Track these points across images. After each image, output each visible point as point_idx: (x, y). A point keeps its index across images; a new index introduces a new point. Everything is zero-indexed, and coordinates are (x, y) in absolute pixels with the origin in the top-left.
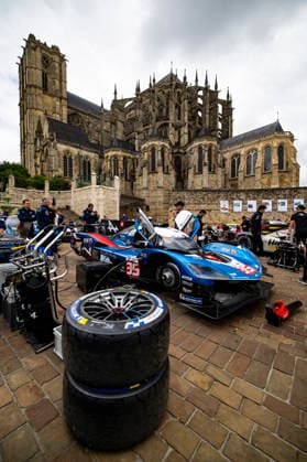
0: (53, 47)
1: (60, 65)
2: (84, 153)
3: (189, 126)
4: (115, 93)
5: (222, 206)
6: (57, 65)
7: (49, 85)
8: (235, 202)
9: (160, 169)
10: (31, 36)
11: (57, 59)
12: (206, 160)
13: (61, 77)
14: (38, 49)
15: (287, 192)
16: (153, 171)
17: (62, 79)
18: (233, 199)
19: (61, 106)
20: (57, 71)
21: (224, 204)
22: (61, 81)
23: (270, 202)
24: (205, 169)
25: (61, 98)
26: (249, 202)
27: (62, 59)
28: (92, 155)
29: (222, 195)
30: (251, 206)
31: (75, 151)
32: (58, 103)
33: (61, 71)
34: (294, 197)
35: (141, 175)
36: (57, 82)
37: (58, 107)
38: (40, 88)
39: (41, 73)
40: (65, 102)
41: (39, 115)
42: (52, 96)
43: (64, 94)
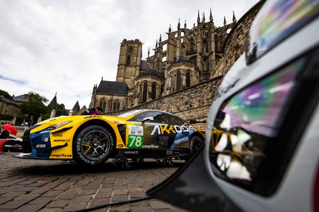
0: (136, 40)
1: (138, 48)
2: (115, 98)
4: (149, 53)
13: (137, 54)
14: (126, 45)
19: (136, 71)
20: (136, 52)
22: (137, 57)
25: (136, 66)
27: (140, 44)
28: (121, 98)
31: (108, 97)
36: (135, 58)
37: (134, 72)
38: (123, 65)
39: (125, 56)
40: (138, 68)
41: (121, 79)
42: (131, 67)
43: (138, 63)
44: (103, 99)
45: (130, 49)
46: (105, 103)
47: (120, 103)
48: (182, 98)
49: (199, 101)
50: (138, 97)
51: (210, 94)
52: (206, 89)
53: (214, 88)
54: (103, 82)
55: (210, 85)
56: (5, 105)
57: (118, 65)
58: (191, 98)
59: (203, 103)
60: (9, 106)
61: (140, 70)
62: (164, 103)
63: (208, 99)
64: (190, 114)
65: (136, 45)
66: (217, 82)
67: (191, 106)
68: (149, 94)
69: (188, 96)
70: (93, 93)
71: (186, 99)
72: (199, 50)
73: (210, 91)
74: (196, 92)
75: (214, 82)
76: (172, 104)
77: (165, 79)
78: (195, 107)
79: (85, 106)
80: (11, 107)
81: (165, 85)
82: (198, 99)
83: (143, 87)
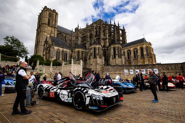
0: (53, 10)
1: (56, 16)
2: (65, 50)
3: (109, 39)
5: (125, 72)
6: (54, 16)
7: (50, 23)
8: (130, 70)
9: (98, 56)
10: (46, 7)
11: (54, 14)
12: (117, 53)
13: (56, 20)
14: (48, 11)
15: (151, 66)
16: (95, 57)
17: (56, 21)
18: (130, 69)
19: (55, 31)
20: (54, 18)
21: (126, 71)
22: (55, 22)
23: (144, 70)
24: (117, 56)
25: (55, 28)
26: (136, 70)
27: (57, 14)
28: (68, 50)
29: (125, 67)
30: (137, 72)
31: (61, 49)
32: (53, 30)
33: (56, 18)
34: (154, 68)
35: (90, 59)
38: (47, 24)
39: (48, 19)
41: (45, 34)
42: (51, 27)
43: (56, 26)
45: (50, 15)
46: (59, 52)
47: (68, 54)
67: (168, 69)
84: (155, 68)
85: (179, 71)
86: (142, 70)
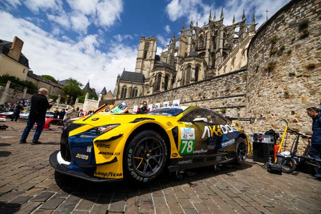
1: (153, 44)
2: (134, 85)
7: (147, 56)
14: (144, 41)
15: (171, 93)
20: (152, 48)
22: (152, 52)
23: (159, 105)
25: (151, 60)
28: (139, 86)
31: (129, 86)
34: (174, 99)
37: (149, 65)
38: (141, 58)
39: (143, 52)
40: (153, 62)
41: (139, 71)
42: (148, 60)
43: (153, 57)
44: (125, 86)
45: (147, 45)
46: (126, 89)
47: (138, 90)
48: (196, 89)
49: (213, 93)
50: (153, 86)
51: (224, 87)
52: (221, 82)
53: (229, 82)
54: (125, 72)
55: (225, 79)
56: (52, 87)
57: (137, 59)
58: (205, 90)
59: (217, 95)
60: (55, 88)
61: (155, 63)
62: (178, 93)
63: (222, 92)
64: (203, 104)
65: (152, 42)
66: (233, 76)
67: (204, 98)
68: (163, 83)
69: (202, 88)
70: (117, 81)
71: (200, 90)
72: (208, 47)
73: (225, 84)
74: (210, 85)
75: (230, 76)
76: (186, 95)
77: (176, 72)
78: (209, 98)
79: (110, 91)
80: (57, 89)
81: (177, 77)
82: (212, 91)
83: (157, 78)
84: (178, 98)
85: (238, 103)
86: (157, 104)
